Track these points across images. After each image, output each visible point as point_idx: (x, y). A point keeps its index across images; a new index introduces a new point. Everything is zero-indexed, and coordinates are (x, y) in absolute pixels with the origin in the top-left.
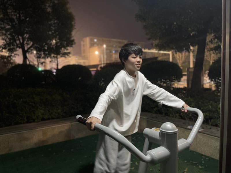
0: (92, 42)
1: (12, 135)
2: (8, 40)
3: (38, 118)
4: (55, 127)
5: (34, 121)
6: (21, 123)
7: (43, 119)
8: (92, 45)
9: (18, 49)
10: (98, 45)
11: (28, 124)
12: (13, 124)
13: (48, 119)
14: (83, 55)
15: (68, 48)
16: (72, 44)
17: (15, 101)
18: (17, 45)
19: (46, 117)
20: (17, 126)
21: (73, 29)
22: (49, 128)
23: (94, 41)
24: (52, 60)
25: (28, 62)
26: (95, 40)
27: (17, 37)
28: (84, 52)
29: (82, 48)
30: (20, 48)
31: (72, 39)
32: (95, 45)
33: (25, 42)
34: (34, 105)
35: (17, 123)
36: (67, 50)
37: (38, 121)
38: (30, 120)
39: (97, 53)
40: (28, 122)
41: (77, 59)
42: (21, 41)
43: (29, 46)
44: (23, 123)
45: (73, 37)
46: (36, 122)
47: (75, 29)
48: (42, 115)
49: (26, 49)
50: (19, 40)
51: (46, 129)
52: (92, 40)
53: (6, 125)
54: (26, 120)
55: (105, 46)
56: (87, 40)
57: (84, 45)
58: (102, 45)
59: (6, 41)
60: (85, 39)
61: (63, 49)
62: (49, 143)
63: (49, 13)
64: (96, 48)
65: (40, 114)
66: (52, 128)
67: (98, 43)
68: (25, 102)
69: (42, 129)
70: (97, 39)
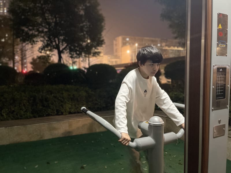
0: (125, 41)
1: (44, 124)
2: (45, 41)
3: (66, 112)
4: (80, 120)
5: (62, 114)
6: (51, 115)
7: (70, 113)
8: (124, 44)
9: (54, 50)
10: (130, 44)
11: (57, 117)
12: (45, 115)
13: (75, 113)
14: (115, 54)
15: (99, 48)
16: (102, 44)
17: (48, 96)
18: (54, 46)
19: (72, 111)
20: (47, 117)
21: (103, 30)
22: (74, 121)
23: (126, 41)
24: (83, 60)
25: (62, 62)
26: (128, 39)
27: (53, 39)
28: (116, 51)
29: (115, 48)
30: (55, 48)
31: (102, 39)
32: (127, 44)
33: (61, 43)
34: (62, 100)
35: (48, 115)
36: (98, 49)
37: (66, 115)
38: (59, 113)
39: (128, 52)
40: (57, 114)
41: (109, 58)
42: (57, 43)
43: (63, 47)
44: (54, 115)
45: (103, 37)
46: (64, 115)
47: (105, 29)
48: (69, 109)
49: (61, 49)
50: (55, 41)
51: (71, 121)
52: (124, 39)
53: (40, 116)
54: (56, 113)
55: (137, 45)
56: (120, 39)
57: (116, 45)
58: (134, 44)
59: (44, 43)
60: (117, 38)
61: (94, 48)
62: (74, 134)
63: (81, 16)
64: (128, 46)
65: (67, 108)
66: (77, 121)
67: (130, 42)
68: (55, 97)
69: (69, 121)
70: (129, 38)
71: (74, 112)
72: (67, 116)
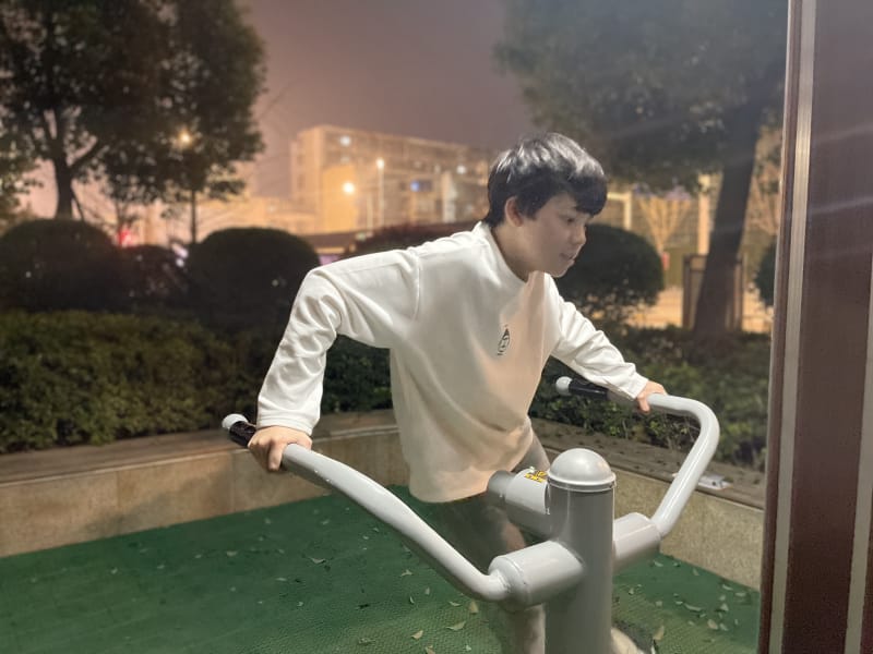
0: (333, 148)
3: (102, 429)
4: (169, 465)
5: (85, 438)
6: (33, 446)
7: (123, 434)
8: (333, 156)
9: (39, 161)
10: (354, 158)
11: (63, 452)
13: (144, 434)
14: (296, 195)
15: (238, 165)
16: (252, 151)
17: (14, 361)
18: (37, 144)
19: (134, 424)
21: (257, 93)
22: (144, 468)
23: (339, 145)
24: (171, 210)
25: (76, 214)
26: (346, 141)
27: (35, 115)
28: (301, 184)
29: (295, 169)
30: (45, 156)
31: (252, 130)
32: (345, 159)
33: (69, 136)
34: (87, 378)
35: (19, 446)
36: (232, 170)
37: (104, 442)
38: (68, 435)
39: (349, 188)
40: (63, 441)
41: (272, 209)
42: (53, 131)
43: (82, 152)
44: (46, 447)
45: (256, 123)
46: (96, 444)
47: (266, 91)
48: (120, 416)
49: (70, 161)
50: (45, 126)
51: (130, 470)
52: (331, 139)
54: (55, 436)
55: (380, 164)
56: (315, 138)
57: (300, 159)
58: (370, 160)
60: (304, 135)
61: (215, 167)
63: (164, 28)
65: (110, 413)
66: (154, 467)
67: (354, 150)
68: (51, 366)
69: (117, 472)
70: (352, 137)
71: (140, 429)
72: (107, 447)
